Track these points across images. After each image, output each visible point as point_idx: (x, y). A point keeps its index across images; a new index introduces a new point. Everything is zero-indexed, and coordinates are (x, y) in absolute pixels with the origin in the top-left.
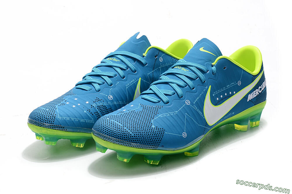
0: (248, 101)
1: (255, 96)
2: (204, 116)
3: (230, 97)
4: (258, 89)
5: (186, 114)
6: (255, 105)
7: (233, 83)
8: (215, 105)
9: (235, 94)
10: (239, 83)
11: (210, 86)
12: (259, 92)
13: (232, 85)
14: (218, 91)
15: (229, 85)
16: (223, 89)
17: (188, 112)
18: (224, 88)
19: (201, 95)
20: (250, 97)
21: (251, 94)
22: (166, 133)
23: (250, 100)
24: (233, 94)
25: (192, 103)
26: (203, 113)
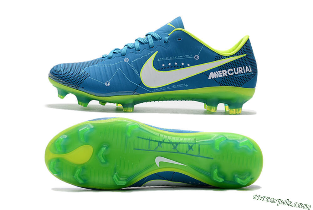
0: (209, 78)
1: (222, 76)
2: (139, 75)
3: (182, 68)
4: (227, 70)
5: (119, 68)
6: (221, 86)
7: (188, 56)
8: (158, 70)
9: (189, 66)
10: (197, 57)
11: (157, 52)
12: (227, 74)
13: (186, 57)
14: (166, 58)
15: (182, 57)
16: (173, 58)
17: (123, 67)
18: (175, 57)
19: (143, 57)
20: (212, 75)
21: (215, 72)
22: (90, 77)
23: (213, 79)
24: (185, 66)
25: (130, 62)
26: (139, 73)
